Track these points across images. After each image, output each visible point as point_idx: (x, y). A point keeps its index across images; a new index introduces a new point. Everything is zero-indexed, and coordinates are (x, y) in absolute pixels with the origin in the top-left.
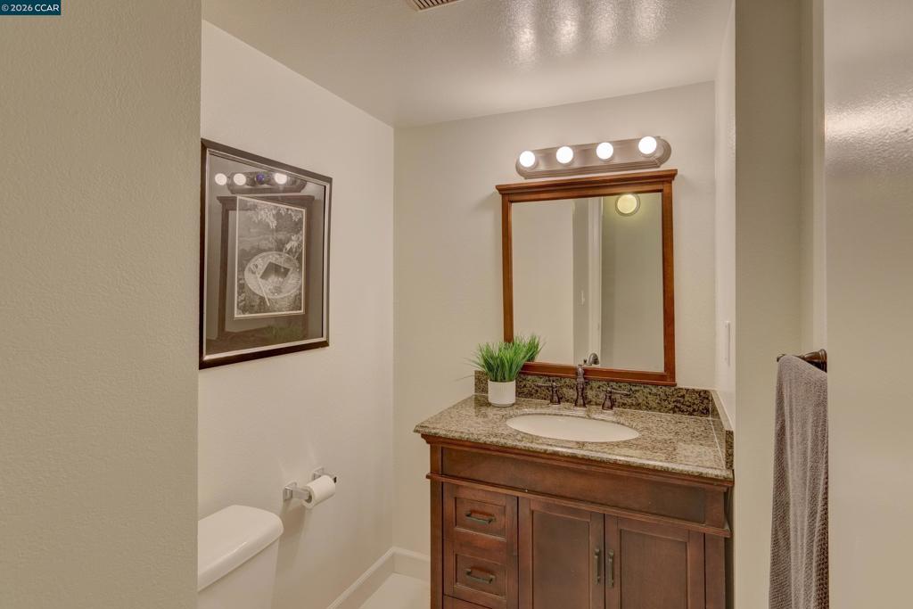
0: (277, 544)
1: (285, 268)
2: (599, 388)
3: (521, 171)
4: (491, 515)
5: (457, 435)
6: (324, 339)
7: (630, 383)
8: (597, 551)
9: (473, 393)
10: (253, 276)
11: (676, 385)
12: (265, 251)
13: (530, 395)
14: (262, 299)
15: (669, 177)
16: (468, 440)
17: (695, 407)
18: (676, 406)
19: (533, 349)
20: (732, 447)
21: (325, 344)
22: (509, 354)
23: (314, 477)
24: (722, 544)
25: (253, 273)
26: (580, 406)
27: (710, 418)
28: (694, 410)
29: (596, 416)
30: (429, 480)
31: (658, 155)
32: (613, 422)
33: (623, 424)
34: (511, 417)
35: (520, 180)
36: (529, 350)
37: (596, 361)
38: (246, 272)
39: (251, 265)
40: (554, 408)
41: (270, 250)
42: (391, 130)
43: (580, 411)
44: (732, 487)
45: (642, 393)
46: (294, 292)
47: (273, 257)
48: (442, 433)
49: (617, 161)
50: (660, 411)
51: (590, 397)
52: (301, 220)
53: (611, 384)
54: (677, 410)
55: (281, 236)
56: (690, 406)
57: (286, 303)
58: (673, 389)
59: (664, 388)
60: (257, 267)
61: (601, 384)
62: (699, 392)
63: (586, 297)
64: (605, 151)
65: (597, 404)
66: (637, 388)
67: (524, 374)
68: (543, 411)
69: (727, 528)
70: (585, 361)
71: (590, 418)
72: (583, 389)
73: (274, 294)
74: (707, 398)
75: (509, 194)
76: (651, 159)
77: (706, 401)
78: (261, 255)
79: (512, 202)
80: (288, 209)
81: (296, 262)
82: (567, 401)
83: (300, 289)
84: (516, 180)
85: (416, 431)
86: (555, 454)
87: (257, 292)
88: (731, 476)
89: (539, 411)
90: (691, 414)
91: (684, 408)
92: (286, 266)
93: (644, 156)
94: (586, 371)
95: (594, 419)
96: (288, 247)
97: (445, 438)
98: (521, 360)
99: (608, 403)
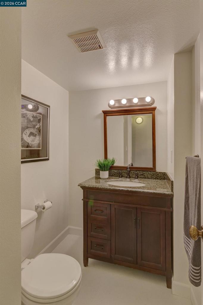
0: (36, 220)
1: (36, 134)
2: (133, 173)
3: (110, 106)
4: (103, 210)
5: (92, 186)
6: (48, 158)
7: (143, 171)
8: (135, 218)
9: (95, 176)
10: (25, 136)
11: (156, 171)
12: (29, 128)
13: (112, 176)
14: (28, 143)
15: (154, 109)
16: (95, 188)
17: (162, 177)
18: (156, 177)
19: (113, 162)
20: (173, 185)
21: (48, 159)
22: (106, 163)
23: (45, 202)
24: (170, 213)
25: (26, 135)
26: (128, 178)
27: (166, 180)
28: (161, 178)
29: (133, 181)
30: (83, 201)
31: (151, 102)
32: (138, 182)
33: (141, 183)
34: (107, 181)
35: (109, 109)
36: (112, 162)
37: (132, 165)
38: (23, 135)
39: (25, 132)
40: (120, 179)
41: (31, 128)
42: (68, 92)
43: (128, 179)
44: (173, 197)
45: (146, 173)
46: (38, 142)
47: (32, 130)
48: (87, 186)
49: (139, 104)
50: (151, 179)
51: (131, 176)
52: (40, 119)
53: (137, 171)
54: (156, 178)
55: (34, 123)
56: (160, 177)
57: (36, 145)
58: (155, 172)
59: (153, 172)
60: (27, 133)
61: (134, 171)
62: (163, 173)
63: (127, 148)
64: (136, 101)
65: (133, 178)
66: (145, 172)
67: (111, 169)
68: (117, 180)
69: (171, 209)
70: (129, 165)
71: (131, 181)
72: (129, 173)
73: (32, 142)
74: (165, 175)
75: (106, 113)
76: (149, 103)
77: (164, 175)
78: (28, 129)
79: (107, 116)
80: (36, 115)
81: (39, 132)
82: (124, 177)
83: (40, 141)
84: (108, 109)
85: (79, 186)
86: (122, 190)
87: (27, 141)
88: (173, 194)
89: (116, 180)
90: (160, 180)
91: (158, 178)
92: (36, 133)
93: (147, 102)
94: (130, 168)
95: (133, 182)
96: (37, 127)
97: (88, 187)
98: (110, 165)
99: (136, 177)
